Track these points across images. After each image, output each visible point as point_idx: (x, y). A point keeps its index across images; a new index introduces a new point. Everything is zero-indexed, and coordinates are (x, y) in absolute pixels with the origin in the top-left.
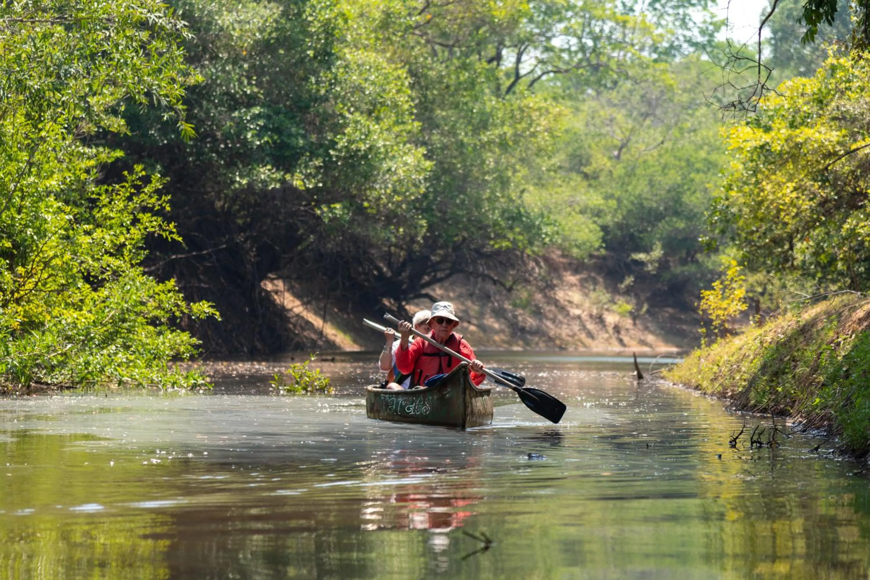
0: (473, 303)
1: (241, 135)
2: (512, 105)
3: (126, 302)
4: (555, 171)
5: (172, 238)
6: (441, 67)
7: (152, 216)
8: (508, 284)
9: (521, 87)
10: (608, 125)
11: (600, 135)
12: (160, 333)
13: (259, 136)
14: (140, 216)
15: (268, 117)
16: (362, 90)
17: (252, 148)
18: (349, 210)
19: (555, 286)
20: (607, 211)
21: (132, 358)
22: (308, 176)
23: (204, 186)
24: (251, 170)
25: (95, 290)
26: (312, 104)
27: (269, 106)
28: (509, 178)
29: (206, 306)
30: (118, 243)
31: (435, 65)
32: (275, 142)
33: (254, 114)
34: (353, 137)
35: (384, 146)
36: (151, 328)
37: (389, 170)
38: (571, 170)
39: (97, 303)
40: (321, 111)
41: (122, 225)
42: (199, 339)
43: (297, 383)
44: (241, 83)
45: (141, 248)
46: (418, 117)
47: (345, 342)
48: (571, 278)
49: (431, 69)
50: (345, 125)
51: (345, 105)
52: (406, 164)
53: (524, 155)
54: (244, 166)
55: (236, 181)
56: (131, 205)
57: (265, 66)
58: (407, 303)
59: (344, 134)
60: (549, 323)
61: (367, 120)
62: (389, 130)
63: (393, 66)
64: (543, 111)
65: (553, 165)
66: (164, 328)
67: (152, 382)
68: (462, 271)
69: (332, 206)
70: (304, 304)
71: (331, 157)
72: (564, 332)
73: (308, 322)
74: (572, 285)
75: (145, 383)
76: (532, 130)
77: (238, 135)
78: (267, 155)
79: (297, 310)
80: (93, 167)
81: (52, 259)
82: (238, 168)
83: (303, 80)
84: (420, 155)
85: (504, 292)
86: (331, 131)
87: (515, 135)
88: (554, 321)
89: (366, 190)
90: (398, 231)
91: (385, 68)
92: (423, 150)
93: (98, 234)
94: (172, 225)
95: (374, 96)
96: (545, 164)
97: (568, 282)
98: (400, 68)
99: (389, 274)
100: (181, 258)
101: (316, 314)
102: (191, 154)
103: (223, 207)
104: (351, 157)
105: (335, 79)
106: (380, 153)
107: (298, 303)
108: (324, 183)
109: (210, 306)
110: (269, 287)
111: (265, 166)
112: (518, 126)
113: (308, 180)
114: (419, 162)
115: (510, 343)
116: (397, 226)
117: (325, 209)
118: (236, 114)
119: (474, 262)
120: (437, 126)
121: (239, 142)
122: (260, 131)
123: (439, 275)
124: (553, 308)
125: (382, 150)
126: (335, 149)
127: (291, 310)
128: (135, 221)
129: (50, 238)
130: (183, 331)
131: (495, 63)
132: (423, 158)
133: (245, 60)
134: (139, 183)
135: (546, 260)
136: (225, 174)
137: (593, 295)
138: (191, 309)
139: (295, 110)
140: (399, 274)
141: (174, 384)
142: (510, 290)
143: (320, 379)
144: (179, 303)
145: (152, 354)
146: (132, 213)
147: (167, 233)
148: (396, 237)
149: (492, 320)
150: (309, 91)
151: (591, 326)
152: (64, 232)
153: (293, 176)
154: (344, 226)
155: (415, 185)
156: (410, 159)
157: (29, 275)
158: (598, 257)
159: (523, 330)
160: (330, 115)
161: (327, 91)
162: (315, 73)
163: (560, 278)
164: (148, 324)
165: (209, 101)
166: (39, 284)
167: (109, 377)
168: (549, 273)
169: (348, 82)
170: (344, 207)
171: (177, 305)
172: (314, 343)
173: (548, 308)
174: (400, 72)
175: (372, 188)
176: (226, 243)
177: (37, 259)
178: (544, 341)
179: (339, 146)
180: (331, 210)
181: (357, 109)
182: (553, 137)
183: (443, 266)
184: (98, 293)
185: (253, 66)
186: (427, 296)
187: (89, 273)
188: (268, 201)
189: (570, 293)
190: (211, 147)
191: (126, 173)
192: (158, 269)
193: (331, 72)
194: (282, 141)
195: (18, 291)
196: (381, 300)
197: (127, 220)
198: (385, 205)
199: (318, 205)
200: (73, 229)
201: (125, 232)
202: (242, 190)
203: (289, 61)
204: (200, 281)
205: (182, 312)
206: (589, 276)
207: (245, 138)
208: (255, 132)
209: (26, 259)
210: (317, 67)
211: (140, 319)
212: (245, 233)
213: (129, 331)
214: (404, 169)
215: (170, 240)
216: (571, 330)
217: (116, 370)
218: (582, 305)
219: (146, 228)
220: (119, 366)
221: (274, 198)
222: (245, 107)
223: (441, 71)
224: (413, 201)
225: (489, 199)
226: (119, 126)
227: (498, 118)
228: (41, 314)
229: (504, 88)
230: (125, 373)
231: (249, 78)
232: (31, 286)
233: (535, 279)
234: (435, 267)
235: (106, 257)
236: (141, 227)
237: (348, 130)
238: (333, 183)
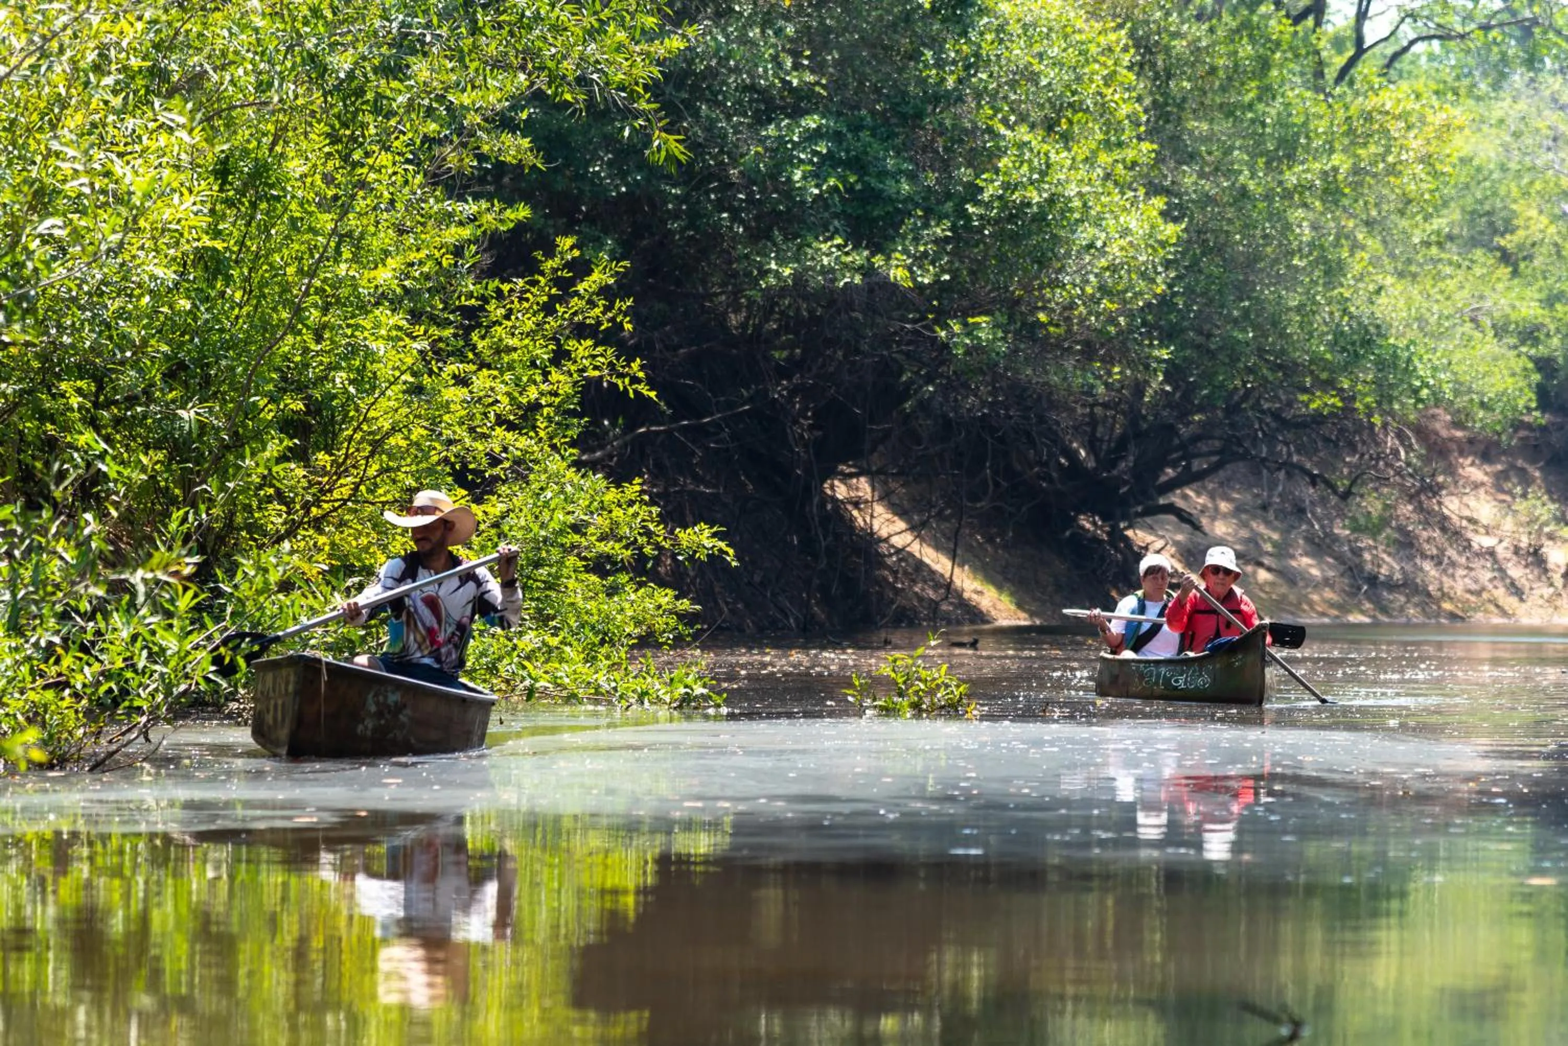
0: (1267, 523)
1: (780, 174)
2: (1347, 108)
3: (543, 526)
4: (1440, 244)
5: (635, 391)
6: (1199, 30)
7: (596, 346)
8: (1342, 485)
9: (1368, 68)
10: (1549, 149)
11: (1533, 168)
12: (612, 591)
13: (818, 176)
14: (572, 344)
15: (837, 137)
16: (1034, 78)
17: (803, 202)
18: (1006, 332)
19: (1441, 487)
20: (1552, 327)
21: (554, 642)
22: (920, 259)
23: (704, 282)
24: (800, 247)
25: (479, 500)
26: (930, 108)
27: (839, 114)
28: (1340, 262)
29: (707, 533)
30: (525, 401)
31: (1186, 27)
32: (850, 189)
33: (807, 130)
34: (1015, 176)
35: (1080, 194)
36: (594, 578)
37: (1091, 246)
38: (1474, 242)
39: (482, 527)
40: (948, 122)
41: (533, 364)
42: (694, 601)
43: (901, 694)
44: (779, 65)
45: (572, 413)
46: (1152, 133)
47: (1000, 606)
48: (1473, 471)
49: (1177, 35)
50: (1001, 152)
51: (997, 110)
52: (1125, 232)
53: (1374, 213)
54: (786, 240)
55: (769, 271)
56: (552, 323)
57: (829, 30)
58: (1130, 527)
59: (997, 171)
60: (1427, 566)
61: (1043, 141)
62: (1090, 161)
63: (1098, 26)
64: (1413, 119)
65: (1438, 233)
66: (623, 578)
67: (597, 693)
68: (1245, 457)
69: (971, 320)
70: (912, 528)
71: (968, 217)
72: (1459, 584)
73: (920, 565)
74: (1476, 486)
75: (581, 692)
76: (1390, 159)
77: (774, 175)
78: (836, 216)
79: (898, 541)
80: (470, 242)
81: (388, 435)
82: (775, 244)
83: (911, 58)
84: (1155, 213)
85: (1334, 500)
86: (969, 165)
87: (1356, 170)
88: (1438, 561)
89: (1041, 287)
90: (1109, 373)
91: (1080, 31)
92: (1159, 203)
93: (482, 381)
94: (635, 366)
95: (1059, 89)
96: (1417, 232)
97: (1468, 478)
98: (1115, 30)
99: (1091, 464)
100: (657, 433)
101: (938, 547)
102: (676, 215)
103: (743, 326)
104: (1011, 218)
105: (977, 55)
106: (1071, 210)
107: (901, 525)
108: (955, 274)
109: (714, 535)
110: (841, 491)
111: (831, 238)
112: (1361, 152)
113: (920, 267)
114: (1153, 227)
115: (1343, 608)
116: (1109, 361)
117: (957, 328)
118: (771, 130)
119: (1270, 439)
120: (1192, 157)
121: (776, 191)
122: (819, 165)
123: (1199, 465)
124: (1437, 534)
125: (1077, 203)
126: (977, 203)
127: (886, 540)
128: (560, 356)
129: (383, 393)
130: (662, 584)
131: (1310, 22)
132: (1160, 220)
133: (787, 17)
134: (567, 274)
135: (1422, 432)
136: (747, 257)
137: (1521, 505)
138: (676, 543)
139: (894, 120)
140: (1113, 464)
141: (642, 696)
142: (1346, 495)
143: (947, 686)
144: (651, 526)
145: (596, 633)
146: (554, 339)
147: (627, 380)
148: (1106, 384)
149: (1306, 561)
150: (922, 82)
151: (1516, 572)
152: (411, 379)
153: (888, 258)
154: (996, 365)
155: (1143, 275)
156: (1132, 221)
157: (340, 470)
158: (1528, 426)
159: (1373, 580)
160: (966, 131)
161: (960, 81)
162: (936, 44)
163: (1451, 470)
164: (588, 570)
165: (714, 103)
166: (362, 488)
167: (507, 682)
168: (1426, 460)
169: (1003, 62)
170: (996, 326)
171: (648, 534)
172: (934, 606)
173: (1425, 534)
174: (1112, 37)
175: (1056, 284)
176: (751, 400)
177: (358, 436)
178: (1416, 605)
179: (986, 196)
180: (969, 330)
181: (1023, 118)
182: (1436, 174)
183: (1203, 447)
184: (483, 507)
185: (805, 31)
186: (1171, 509)
187: (464, 465)
188: (839, 312)
189: (1472, 503)
190: (718, 199)
191: (539, 255)
192: (611, 457)
193: (969, 41)
194: (867, 187)
195: (317, 503)
196: (1075, 519)
197: (543, 354)
198: (1082, 320)
199: (941, 319)
200: (431, 373)
201: (539, 378)
202: (782, 289)
203: (880, 18)
204: (698, 480)
205: (658, 547)
206: (1513, 467)
207: (789, 180)
208: (809, 168)
209: (335, 435)
210: (940, 31)
211: (571, 560)
212: (789, 378)
213: (550, 586)
214: (1122, 242)
215: (632, 395)
216: (1476, 581)
217: (524, 668)
218: (1498, 527)
219: (583, 370)
220: (528, 658)
221: (850, 306)
222: (788, 116)
223: (1199, 39)
224: (1142, 309)
225: (1299, 309)
226: (518, 151)
227: (1318, 135)
228: (366, 549)
229: (1331, 74)
230: (541, 672)
231: (796, 54)
232: (346, 492)
233: (1398, 473)
234: (1187, 451)
235: (499, 431)
236: (573, 368)
237: (1004, 163)
238: (972, 272)
